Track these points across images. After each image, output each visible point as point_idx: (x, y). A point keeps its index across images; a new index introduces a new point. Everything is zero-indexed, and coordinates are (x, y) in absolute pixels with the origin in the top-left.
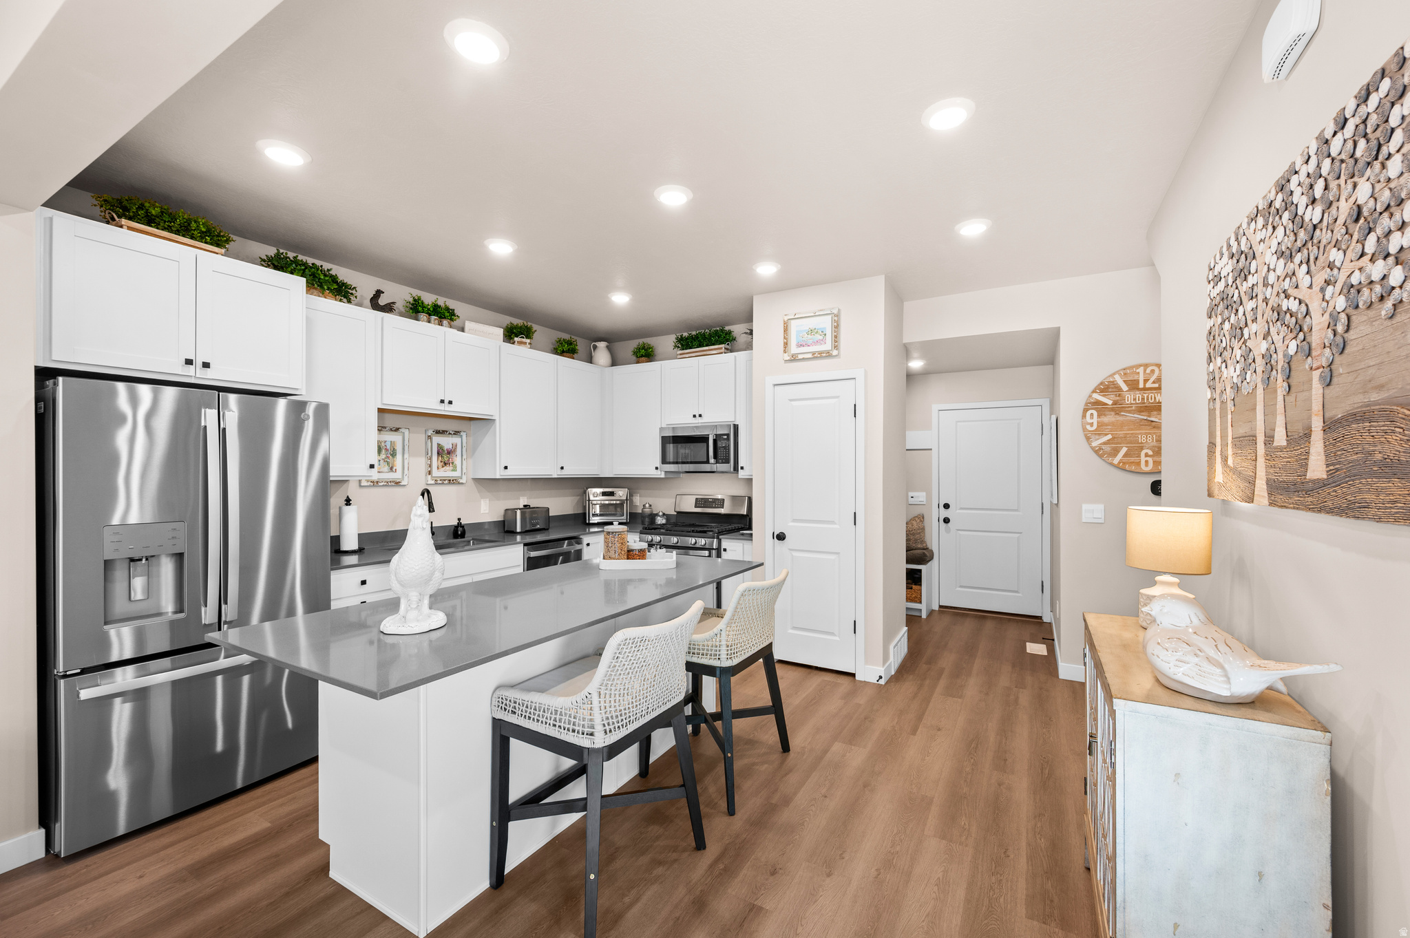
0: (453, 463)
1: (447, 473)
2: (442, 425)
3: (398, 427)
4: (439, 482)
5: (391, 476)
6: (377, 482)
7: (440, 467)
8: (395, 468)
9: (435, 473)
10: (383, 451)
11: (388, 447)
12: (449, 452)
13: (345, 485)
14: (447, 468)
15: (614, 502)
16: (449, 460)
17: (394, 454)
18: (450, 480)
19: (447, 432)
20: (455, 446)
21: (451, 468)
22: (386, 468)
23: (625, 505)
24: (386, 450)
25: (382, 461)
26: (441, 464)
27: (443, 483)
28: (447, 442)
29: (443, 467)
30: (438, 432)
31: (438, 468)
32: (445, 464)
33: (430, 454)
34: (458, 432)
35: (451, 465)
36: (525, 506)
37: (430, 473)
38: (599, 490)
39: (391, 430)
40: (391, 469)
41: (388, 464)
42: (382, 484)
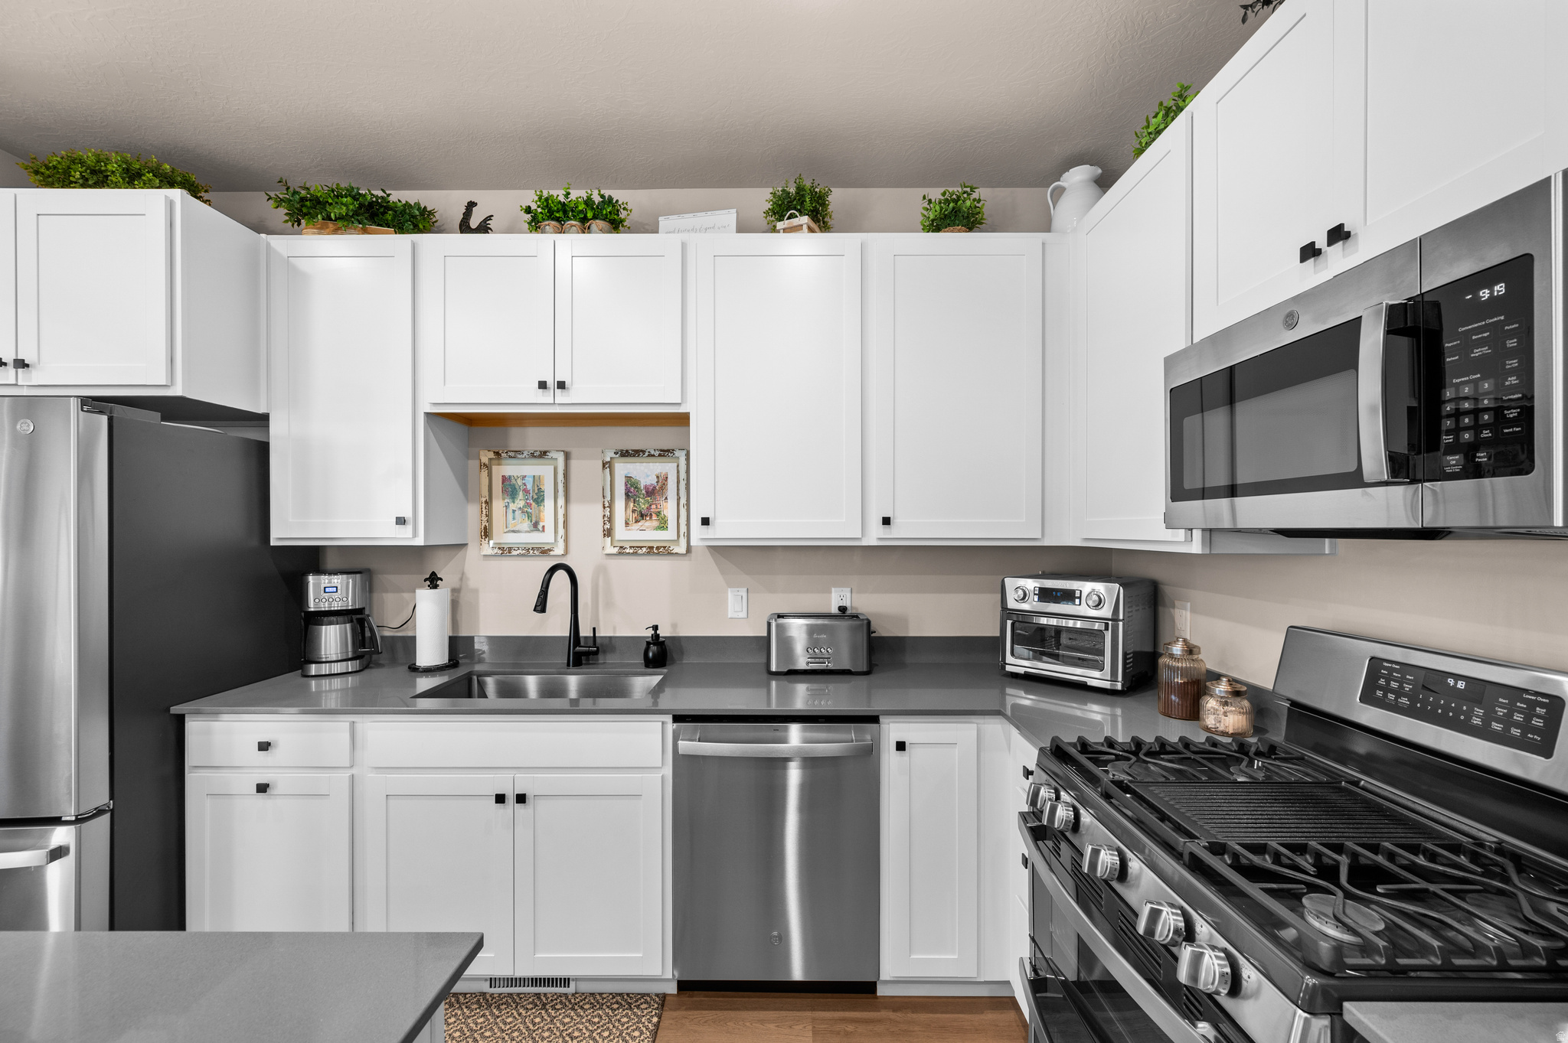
0: (658, 514)
1: (647, 533)
2: (634, 437)
3: (544, 449)
4: (628, 551)
5: (536, 538)
6: (510, 549)
7: (631, 520)
8: (541, 524)
9: (621, 533)
10: (521, 495)
11: (529, 487)
12: (651, 492)
13: (461, 553)
14: (646, 523)
15: (1079, 624)
16: (649, 508)
17: (539, 499)
18: (652, 548)
19: (643, 452)
20: (663, 480)
21: (655, 524)
22: (526, 525)
23: (1108, 636)
24: (526, 491)
25: (518, 513)
26: (632, 517)
27: (635, 554)
28: (645, 472)
29: (637, 521)
30: (625, 454)
31: (627, 524)
32: (642, 516)
33: (608, 498)
34: (668, 451)
35: (654, 517)
36: (843, 609)
37: (608, 533)
38: (1031, 584)
39: (533, 455)
40: (535, 525)
41: (529, 516)
42: (518, 552)
